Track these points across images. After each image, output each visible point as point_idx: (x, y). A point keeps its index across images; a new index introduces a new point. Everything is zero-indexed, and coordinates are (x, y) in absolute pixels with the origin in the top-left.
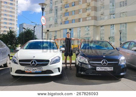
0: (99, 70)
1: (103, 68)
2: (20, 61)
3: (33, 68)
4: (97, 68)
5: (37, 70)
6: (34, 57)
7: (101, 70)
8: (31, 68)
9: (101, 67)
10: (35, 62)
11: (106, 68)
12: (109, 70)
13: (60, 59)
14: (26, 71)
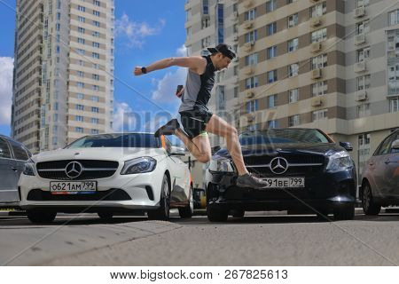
1: (273, 179)
2: (40, 165)
3: (72, 183)
5: (83, 187)
6: (77, 154)
8: (67, 183)
9: (268, 179)
10: (77, 167)
11: (283, 179)
12: (291, 186)
13: (155, 165)
14: (52, 190)
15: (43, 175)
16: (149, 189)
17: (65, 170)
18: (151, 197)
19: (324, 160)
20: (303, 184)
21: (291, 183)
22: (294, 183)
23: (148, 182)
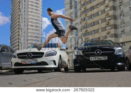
0: (92, 60)
1: (97, 57)
2: (18, 54)
3: (29, 60)
4: (91, 57)
5: (32, 61)
6: (30, 50)
7: (95, 59)
8: (27, 60)
9: (95, 57)
10: (30, 55)
11: (100, 57)
12: (103, 59)
13: (56, 53)
14: (22, 63)
15: (19, 58)
16: (54, 62)
17: (26, 56)
18: (55, 64)
19: (114, 50)
20: (107, 59)
21: (103, 58)
22: (104, 58)
23: (54, 59)
